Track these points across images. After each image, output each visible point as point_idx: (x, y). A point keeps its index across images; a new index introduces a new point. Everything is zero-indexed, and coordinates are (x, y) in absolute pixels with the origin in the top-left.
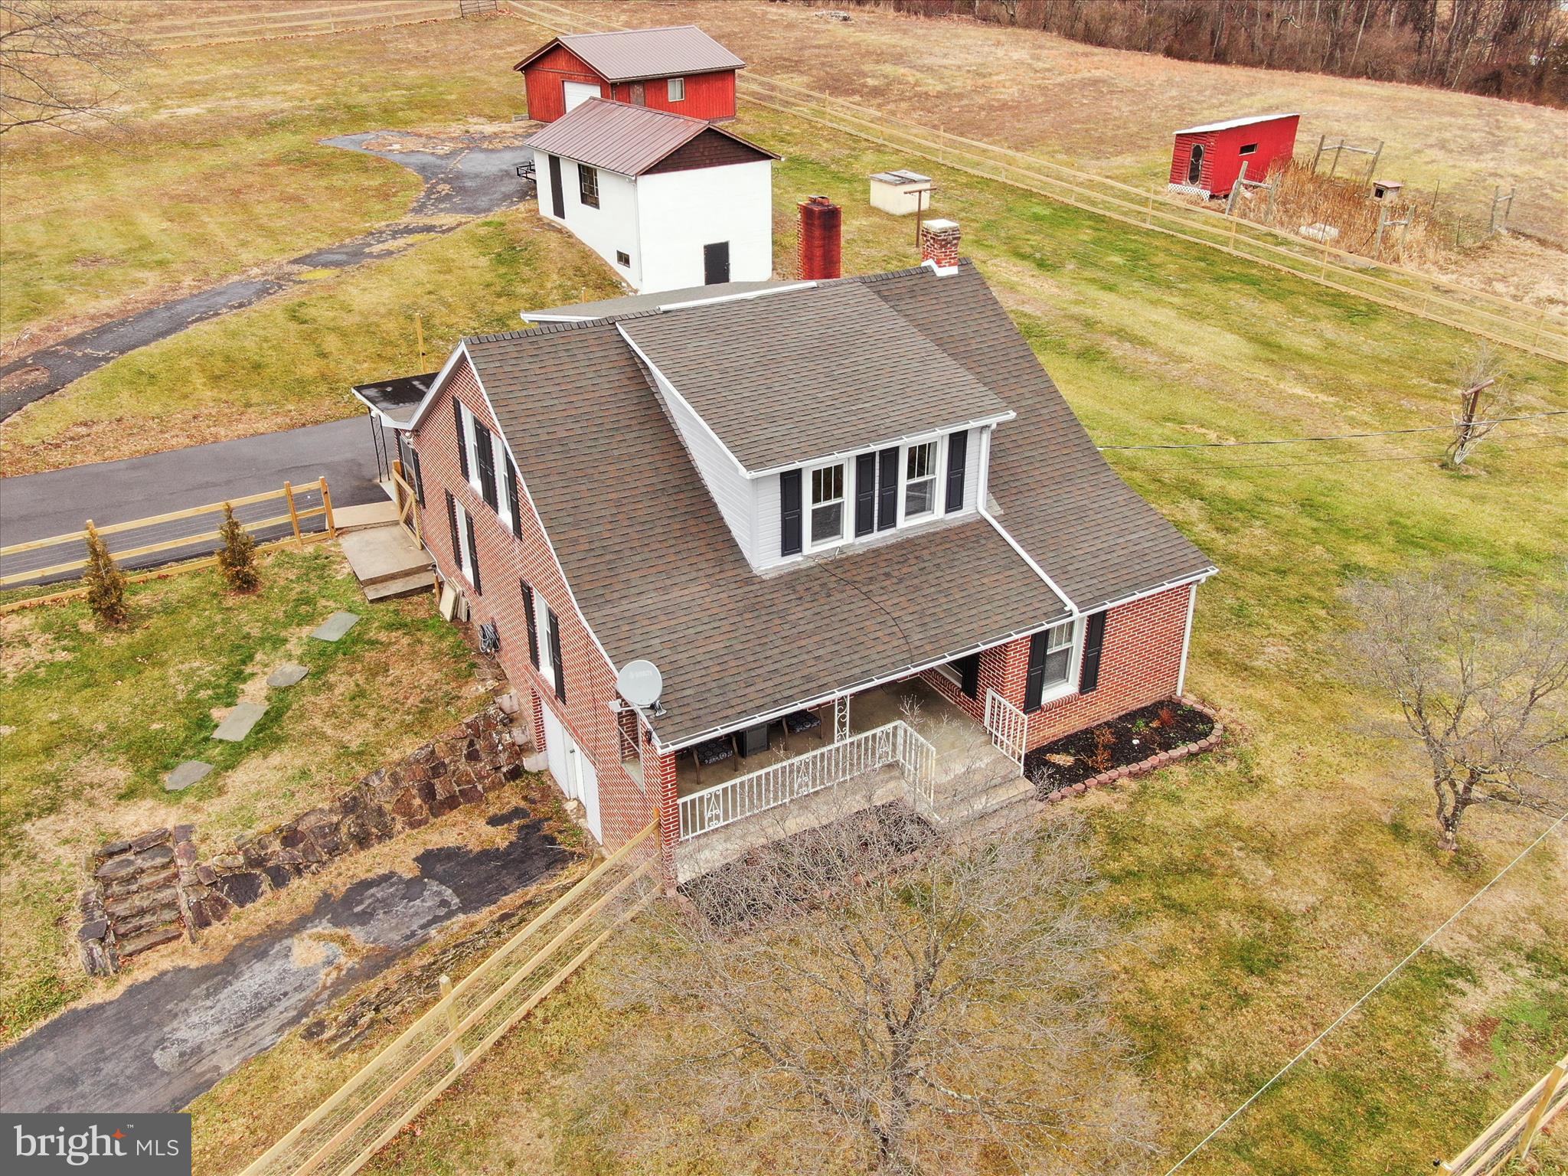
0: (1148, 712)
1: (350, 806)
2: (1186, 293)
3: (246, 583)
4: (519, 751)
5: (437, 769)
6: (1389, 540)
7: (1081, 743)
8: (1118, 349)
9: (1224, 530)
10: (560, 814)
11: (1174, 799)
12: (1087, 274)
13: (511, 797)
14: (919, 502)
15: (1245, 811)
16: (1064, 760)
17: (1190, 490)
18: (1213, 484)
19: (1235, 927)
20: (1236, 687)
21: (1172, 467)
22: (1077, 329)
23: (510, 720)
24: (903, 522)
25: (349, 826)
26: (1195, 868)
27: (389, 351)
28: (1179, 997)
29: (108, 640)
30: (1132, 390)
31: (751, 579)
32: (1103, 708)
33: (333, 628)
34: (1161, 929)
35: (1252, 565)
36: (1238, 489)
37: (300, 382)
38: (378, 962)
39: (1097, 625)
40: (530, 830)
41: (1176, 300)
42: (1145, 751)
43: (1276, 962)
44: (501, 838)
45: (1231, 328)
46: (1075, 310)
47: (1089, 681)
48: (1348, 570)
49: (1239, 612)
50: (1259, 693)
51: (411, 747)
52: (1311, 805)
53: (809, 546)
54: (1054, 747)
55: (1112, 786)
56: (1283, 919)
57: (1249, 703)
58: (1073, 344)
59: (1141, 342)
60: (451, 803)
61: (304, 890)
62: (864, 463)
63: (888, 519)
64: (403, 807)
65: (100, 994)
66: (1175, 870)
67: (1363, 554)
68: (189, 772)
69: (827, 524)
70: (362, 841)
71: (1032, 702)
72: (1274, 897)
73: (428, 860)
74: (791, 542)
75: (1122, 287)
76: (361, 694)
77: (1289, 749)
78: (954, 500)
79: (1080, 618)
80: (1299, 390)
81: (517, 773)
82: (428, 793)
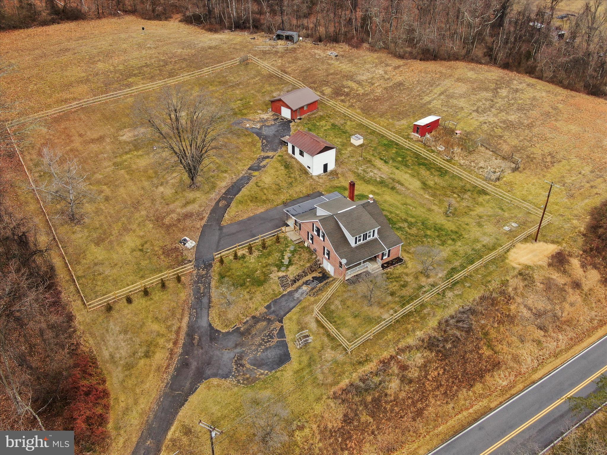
0: (395, 259)
1: (303, 272)
2: (412, 169)
3: (279, 242)
4: (320, 264)
5: (312, 267)
6: (433, 230)
7: (387, 263)
8: (398, 187)
9: (410, 229)
10: (326, 272)
11: (397, 269)
12: (394, 164)
13: (320, 270)
14: (369, 236)
15: (405, 271)
16: (385, 265)
17: (406, 221)
18: (410, 219)
19: (402, 283)
20: (407, 255)
21: (404, 216)
22: (391, 181)
23: (318, 261)
24: (368, 239)
25: (304, 274)
26: (399, 277)
27: (275, 193)
28: (396, 290)
29: (265, 251)
30: (399, 197)
31: (352, 247)
32: (390, 259)
33: (292, 248)
34: (395, 283)
35: (412, 235)
36: (413, 220)
37: (264, 200)
38: (312, 289)
39: (389, 251)
40: (323, 274)
41: (410, 172)
42: (395, 264)
43: (406, 286)
44: (321, 275)
45: (419, 180)
46: (391, 176)
47: (389, 256)
48: (426, 236)
49: (409, 243)
50: (409, 256)
51: (308, 265)
52: (413, 270)
53: (358, 243)
54: (385, 264)
55: (391, 268)
56: (407, 282)
57: (408, 257)
58: (390, 186)
59: (402, 185)
60: (313, 271)
61: (301, 282)
62: (364, 235)
63: (366, 239)
64: (309, 272)
65: (285, 293)
66: (397, 277)
67: (429, 233)
68: (283, 268)
69: (360, 240)
70: (305, 276)
71: (382, 259)
72: (407, 280)
73: (313, 278)
74: (356, 243)
75: (400, 169)
76: (299, 258)
77: (412, 263)
78: (373, 236)
79: (387, 250)
80: (427, 197)
81: (320, 267)
82: (311, 270)
